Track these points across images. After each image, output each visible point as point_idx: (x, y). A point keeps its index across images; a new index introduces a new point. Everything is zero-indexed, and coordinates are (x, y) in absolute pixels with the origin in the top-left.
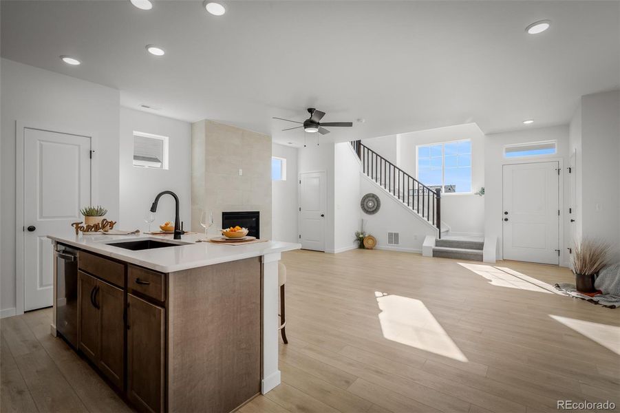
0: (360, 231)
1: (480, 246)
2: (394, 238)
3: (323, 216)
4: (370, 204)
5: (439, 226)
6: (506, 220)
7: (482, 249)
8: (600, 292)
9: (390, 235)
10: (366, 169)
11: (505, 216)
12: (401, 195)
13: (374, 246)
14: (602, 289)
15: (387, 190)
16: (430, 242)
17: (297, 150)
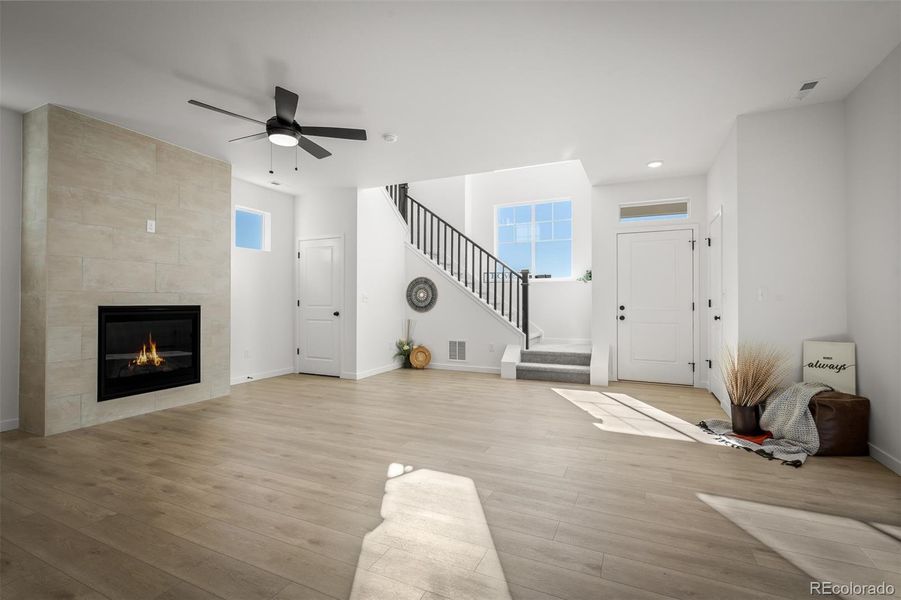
0: (404, 340)
1: (586, 360)
2: (458, 350)
3: (337, 314)
4: (422, 295)
5: (525, 329)
6: (622, 318)
7: (589, 365)
8: (769, 435)
9: (452, 344)
10: (415, 238)
11: (621, 313)
12: (470, 280)
13: (427, 364)
14: (773, 429)
15: (448, 272)
16: (512, 357)
17: (294, 198)
